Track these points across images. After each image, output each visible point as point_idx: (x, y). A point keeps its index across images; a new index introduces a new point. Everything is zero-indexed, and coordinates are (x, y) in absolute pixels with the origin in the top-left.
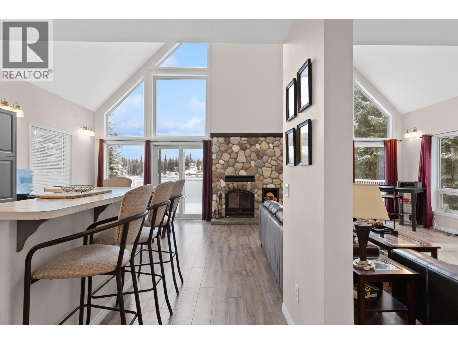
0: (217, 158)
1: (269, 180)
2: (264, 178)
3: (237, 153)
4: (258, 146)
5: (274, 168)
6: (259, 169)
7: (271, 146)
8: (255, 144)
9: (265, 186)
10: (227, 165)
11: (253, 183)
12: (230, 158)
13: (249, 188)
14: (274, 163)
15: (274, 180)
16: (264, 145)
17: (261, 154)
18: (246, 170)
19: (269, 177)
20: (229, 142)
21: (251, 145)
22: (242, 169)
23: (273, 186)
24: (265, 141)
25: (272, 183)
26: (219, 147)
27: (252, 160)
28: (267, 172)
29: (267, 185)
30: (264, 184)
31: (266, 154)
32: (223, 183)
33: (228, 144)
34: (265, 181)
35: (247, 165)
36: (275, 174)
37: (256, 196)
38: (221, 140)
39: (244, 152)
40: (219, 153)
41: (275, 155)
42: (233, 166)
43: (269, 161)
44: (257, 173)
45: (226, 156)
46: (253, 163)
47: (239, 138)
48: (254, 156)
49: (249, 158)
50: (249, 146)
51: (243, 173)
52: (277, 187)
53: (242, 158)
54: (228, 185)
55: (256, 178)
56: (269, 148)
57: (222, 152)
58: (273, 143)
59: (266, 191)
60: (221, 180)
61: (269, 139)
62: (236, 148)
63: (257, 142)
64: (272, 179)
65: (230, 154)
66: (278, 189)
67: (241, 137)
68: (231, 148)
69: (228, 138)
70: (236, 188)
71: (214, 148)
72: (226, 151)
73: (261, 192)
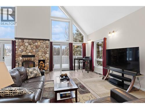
0: (18, 48)
1: (41, 57)
2: (39, 56)
3: (27, 46)
4: (36, 44)
5: (43, 52)
6: (37, 53)
7: (42, 44)
8: (35, 43)
9: (39, 59)
10: (22, 51)
11: (34, 58)
12: (24, 48)
13: (32, 60)
14: (43, 50)
15: (43, 57)
16: (39, 43)
17: (37, 47)
18: (31, 53)
19: (41, 56)
20: (24, 42)
21: (33, 43)
22: (30, 52)
23: (43, 59)
24: (39, 42)
25: (42, 58)
26: (19, 43)
27: (34, 49)
28: (40, 53)
29: (40, 58)
30: (39, 58)
31: (40, 47)
32: (21, 58)
33: (23, 42)
34: (39, 57)
35: (31, 51)
36: (43, 54)
37: (35, 63)
38: (20, 40)
39: (30, 46)
40: (19, 46)
41: (43, 47)
42: (26, 51)
43: (41, 50)
44: (36, 54)
45: (22, 47)
46: (34, 50)
47: (28, 40)
48: (35, 47)
49: (32, 48)
50: (32, 43)
51: (30, 54)
52: (44, 59)
53: (29, 48)
54: (23, 59)
55: (35, 56)
56: (41, 44)
57: (20, 46)
58: (43, 43)
59: (40, 61)
60: (20, 57)
61: (41, 41)
62: (27, 44)
63: (36, 42)
64: (42, 56)
65: (24, 46)
66: (45, 60)
67: (29, 40)
68: (25, 44)
69: (23, 40)
70: (27, 60)
71: (17, 44)
72: (22, 45)
73: (38, 61)
